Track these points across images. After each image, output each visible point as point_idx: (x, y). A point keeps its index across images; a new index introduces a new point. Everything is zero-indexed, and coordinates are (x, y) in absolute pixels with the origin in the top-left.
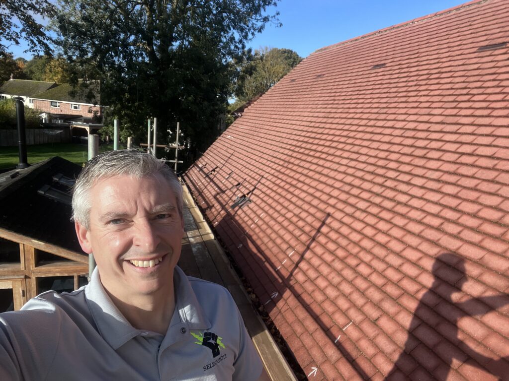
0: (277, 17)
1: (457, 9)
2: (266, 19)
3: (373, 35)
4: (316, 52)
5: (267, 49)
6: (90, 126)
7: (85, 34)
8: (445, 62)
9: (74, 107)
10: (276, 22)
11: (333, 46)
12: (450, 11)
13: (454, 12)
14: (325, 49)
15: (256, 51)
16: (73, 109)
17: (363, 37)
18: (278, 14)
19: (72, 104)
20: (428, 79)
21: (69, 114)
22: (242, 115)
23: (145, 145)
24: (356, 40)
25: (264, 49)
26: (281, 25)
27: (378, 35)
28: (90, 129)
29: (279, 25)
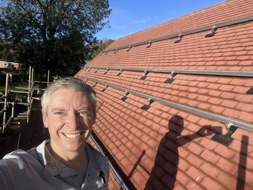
0: (108, 23)
1: (169, 22)
2: (103, 25)
3: (139, 32)
4: (118, 39)
5: (106, 39)
6: (12, 74)
7: (8, 26)
8: (159, 44)
9: (4, 64)
10: (108, 26)
11: (124, 37)
12: (166, 23)
13: (168, 23)
14: (121, 38)
15: (100, 40)
16: (4, 65)
17: (135, 33)
18: (108, 22)
19: (3, 62)
20: (152, 51)
21: (1, 67)
22: (83, 68)
23: (46, 82)
24: (133, 34)
25: (105, 39)
26: (110, 27)
27: (141, 32)
28: (12, 75)
29: (109, 27)
